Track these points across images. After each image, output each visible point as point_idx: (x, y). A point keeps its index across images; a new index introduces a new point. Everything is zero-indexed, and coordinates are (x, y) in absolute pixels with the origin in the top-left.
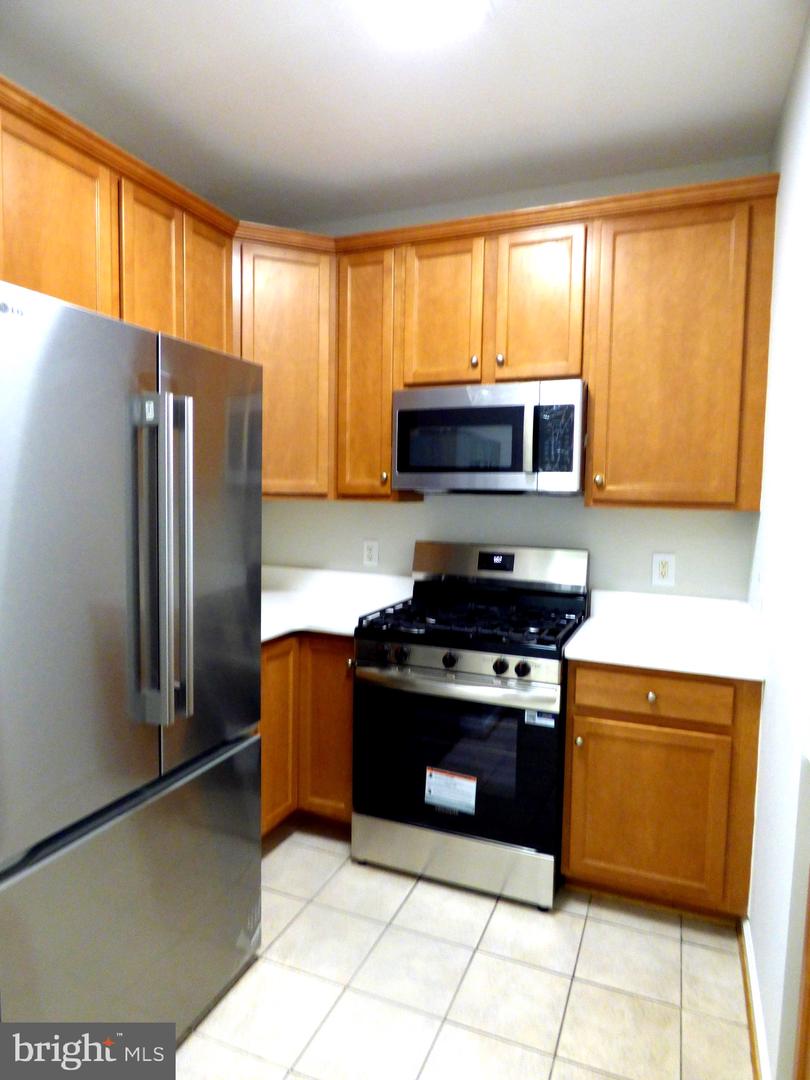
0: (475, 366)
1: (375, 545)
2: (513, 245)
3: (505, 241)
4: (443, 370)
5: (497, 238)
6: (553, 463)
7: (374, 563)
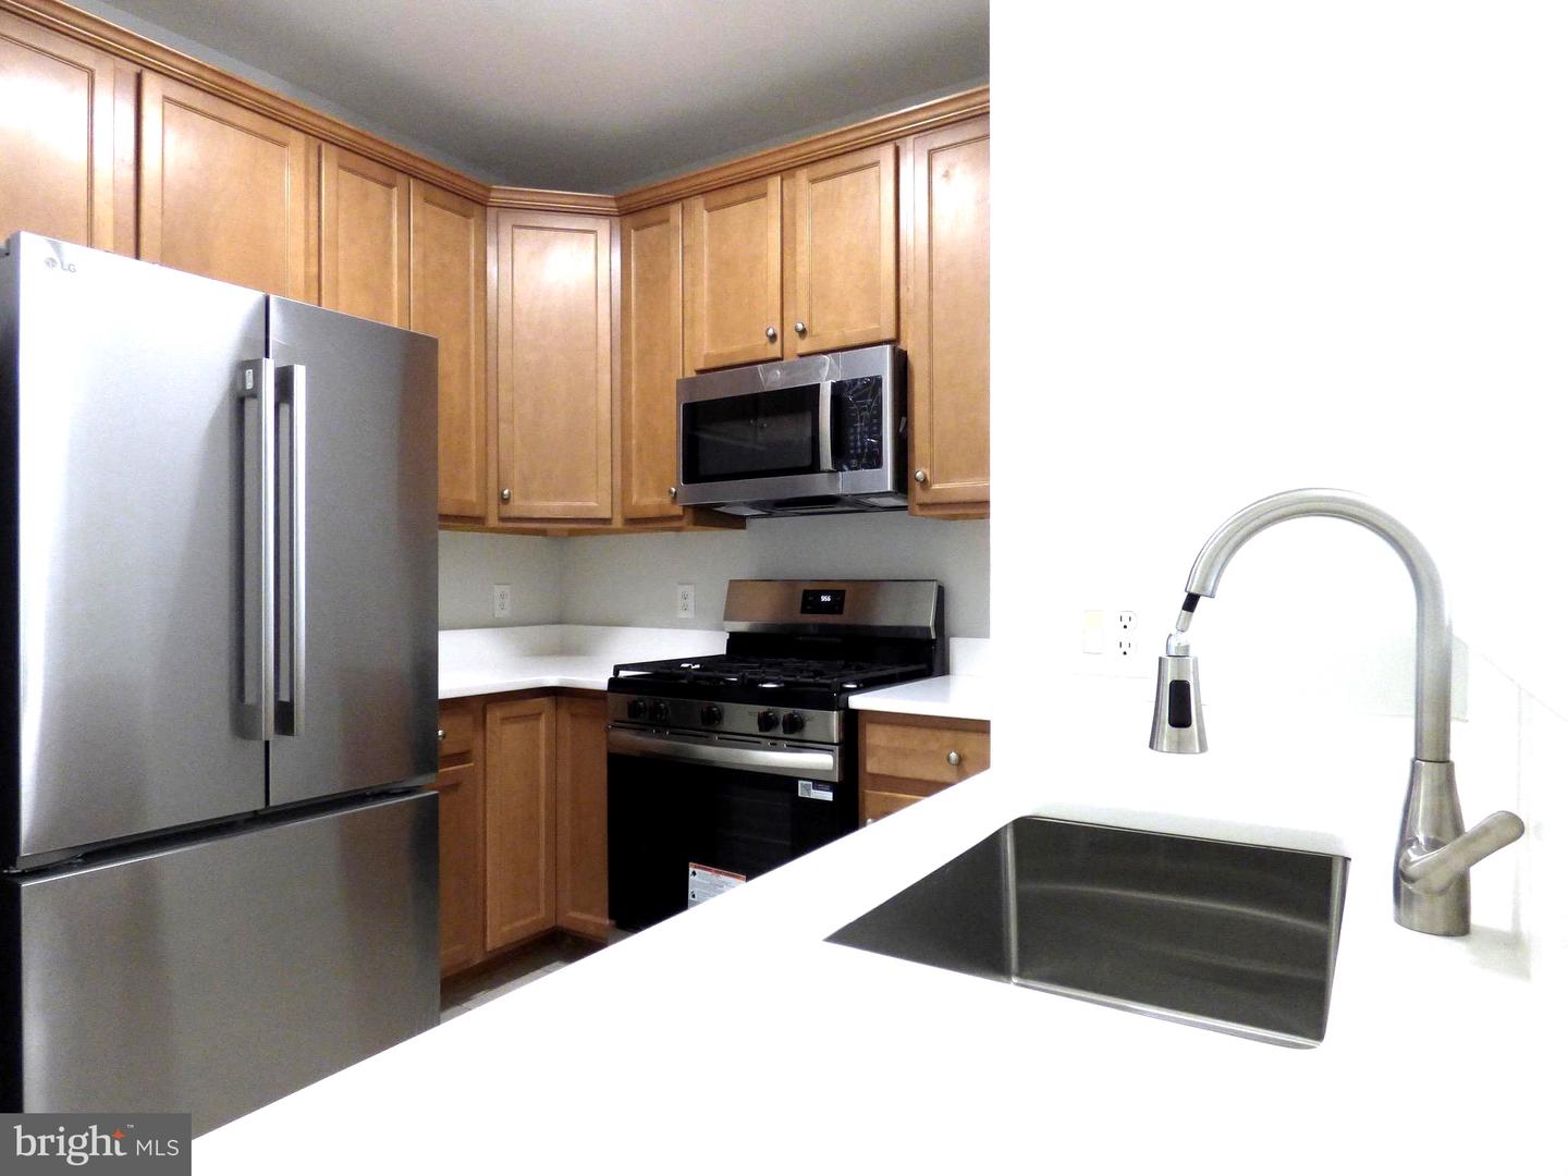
0: (773, 338)
1: (689, 590)
2: (814, 181)
3: (803, 175)
4: (738, 348)
5: (794, 176)
6: (859, 457)
7: (688, 615)
